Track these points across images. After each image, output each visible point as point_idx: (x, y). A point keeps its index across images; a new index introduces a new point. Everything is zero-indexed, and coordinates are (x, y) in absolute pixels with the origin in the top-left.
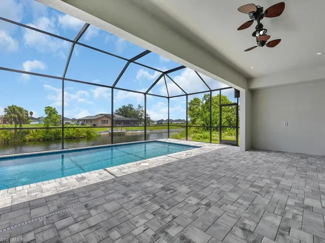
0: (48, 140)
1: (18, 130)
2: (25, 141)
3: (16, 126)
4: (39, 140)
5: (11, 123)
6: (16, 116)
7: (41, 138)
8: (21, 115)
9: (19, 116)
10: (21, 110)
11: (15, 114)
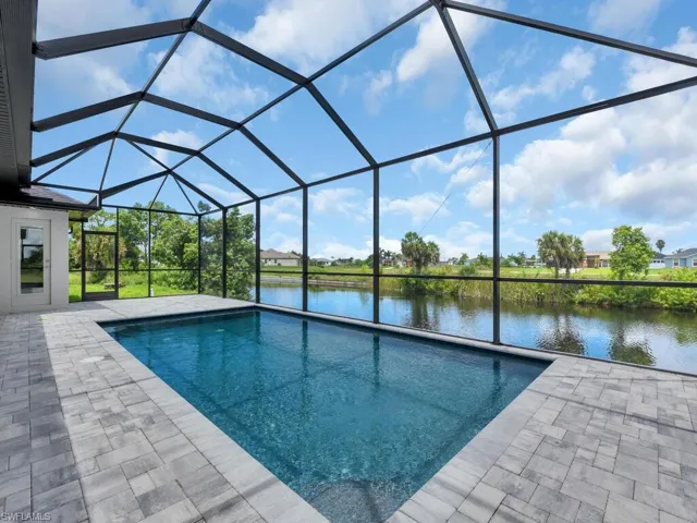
0: (621, 306)
2: (572, 302)
3: (557, 271)
4: (600, 304)
6: (554, 252)
7: (606, 300)
8: (563, 250)
9: (559, 252)
10: (563, 241)
11: (553, 248)
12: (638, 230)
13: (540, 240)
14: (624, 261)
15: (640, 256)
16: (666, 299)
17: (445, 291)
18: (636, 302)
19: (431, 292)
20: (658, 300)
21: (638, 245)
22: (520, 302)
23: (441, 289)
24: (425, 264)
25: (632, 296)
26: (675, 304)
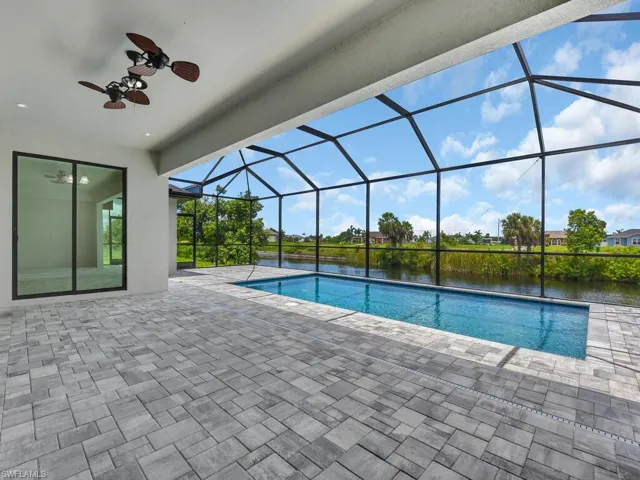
0: (575, 279)
1: (523, 256)
2: (532, 276)
3: (519, 248)
4: (557, 277)
5: (513, 245)
6: (517, 232)
7: (562, 274)
8: (525, 230)
9: (521, 232)
10: (525, 222)
11: (516, 228)
12: (591, 213)
13: (504, 221)
14: (579, 240)
15: (592, 236)
16: (615, 273)
17: (419, 265)
18: (588, 276)
19: (406, 266)
20: (608, 274)
21: (591, 227)
22: (487, 275)
23: (415, 264)
24: (400, 241)
25: (585, 270)
26: (622, 277)
